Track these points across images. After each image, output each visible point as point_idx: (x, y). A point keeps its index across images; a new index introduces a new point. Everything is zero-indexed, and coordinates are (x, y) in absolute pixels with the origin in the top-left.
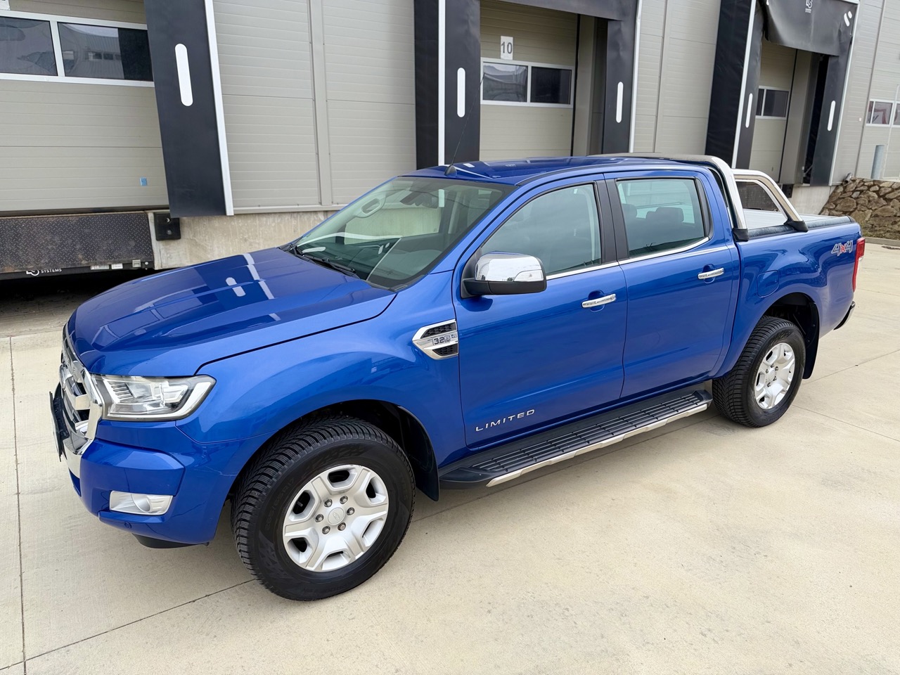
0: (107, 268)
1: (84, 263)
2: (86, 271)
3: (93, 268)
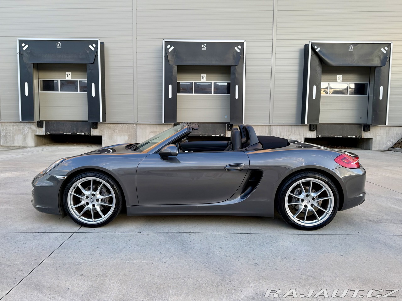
0: (80, 134)
1: (75, 132)
2: (76, 134)
3: (78, 134)
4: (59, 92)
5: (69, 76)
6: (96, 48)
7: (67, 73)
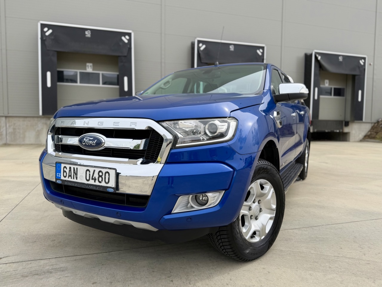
4: (78, 84)
5: (89, 69)
6: (130, 40)
7: (88, 64)
